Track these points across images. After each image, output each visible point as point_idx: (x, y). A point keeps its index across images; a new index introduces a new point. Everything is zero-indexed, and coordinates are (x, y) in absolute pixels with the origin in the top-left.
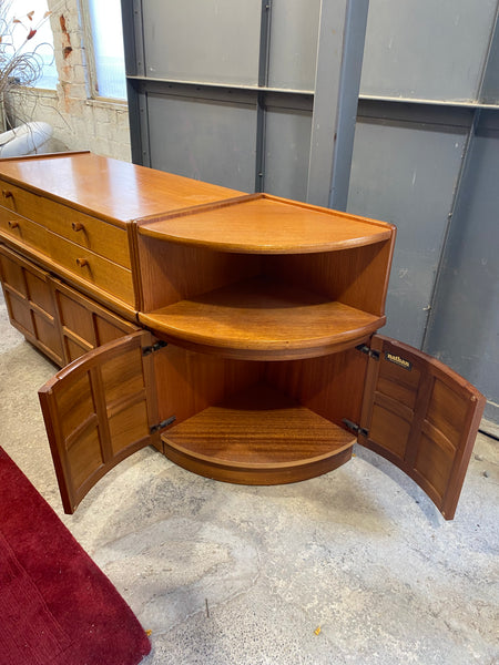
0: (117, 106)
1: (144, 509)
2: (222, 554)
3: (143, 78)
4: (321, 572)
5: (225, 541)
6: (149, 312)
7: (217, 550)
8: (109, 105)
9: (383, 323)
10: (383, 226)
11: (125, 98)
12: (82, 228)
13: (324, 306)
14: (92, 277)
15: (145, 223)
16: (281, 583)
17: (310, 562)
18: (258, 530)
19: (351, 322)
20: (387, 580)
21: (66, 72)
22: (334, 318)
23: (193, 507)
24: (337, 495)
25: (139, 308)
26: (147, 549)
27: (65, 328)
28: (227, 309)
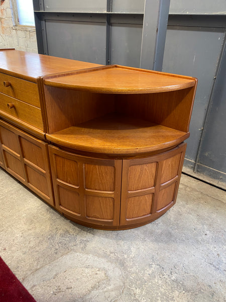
0: (29, 29)
1: (53, 249)
2: (101, 274)
3: (43, 11)
4: (160, 282)
5: (102, 266)
6: (52, 133)
7: (98, 272)
8: (25, 29)
9: (187, 136)
10: (190, 79)
11: (34, 25)
12: (10, 85)
13: (154, 127)
14: (17, 114)
15: (48, 78)
16: (138, 291)
17: (153, 276)
18: (121, 258)
19: (172, 136)
20: (198, 284)
21: (2, 12)
22: (160, 134)
23: (82, 246)
24: (162, 233)
25: (46, 131)
26: (56, 275)
27: (3, 145)
28: (99, 131)
